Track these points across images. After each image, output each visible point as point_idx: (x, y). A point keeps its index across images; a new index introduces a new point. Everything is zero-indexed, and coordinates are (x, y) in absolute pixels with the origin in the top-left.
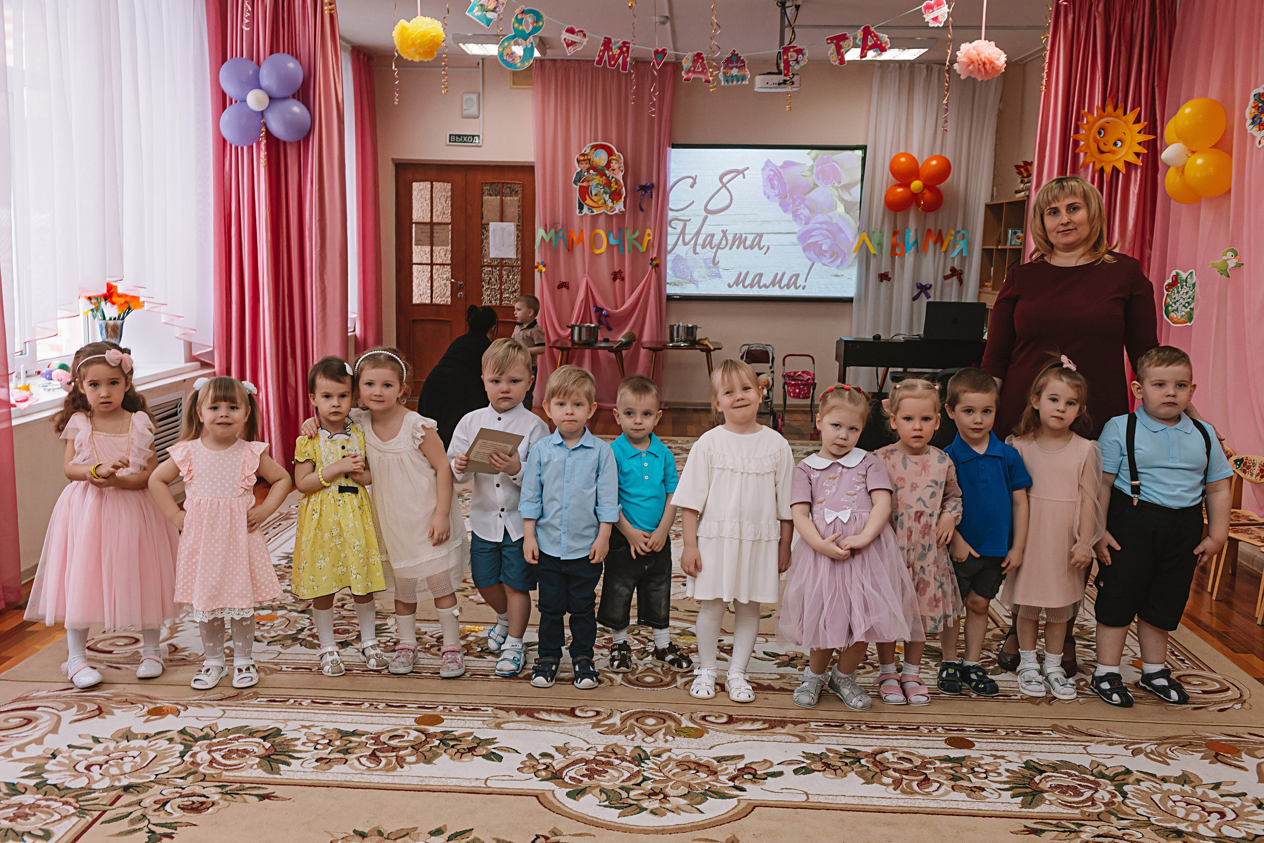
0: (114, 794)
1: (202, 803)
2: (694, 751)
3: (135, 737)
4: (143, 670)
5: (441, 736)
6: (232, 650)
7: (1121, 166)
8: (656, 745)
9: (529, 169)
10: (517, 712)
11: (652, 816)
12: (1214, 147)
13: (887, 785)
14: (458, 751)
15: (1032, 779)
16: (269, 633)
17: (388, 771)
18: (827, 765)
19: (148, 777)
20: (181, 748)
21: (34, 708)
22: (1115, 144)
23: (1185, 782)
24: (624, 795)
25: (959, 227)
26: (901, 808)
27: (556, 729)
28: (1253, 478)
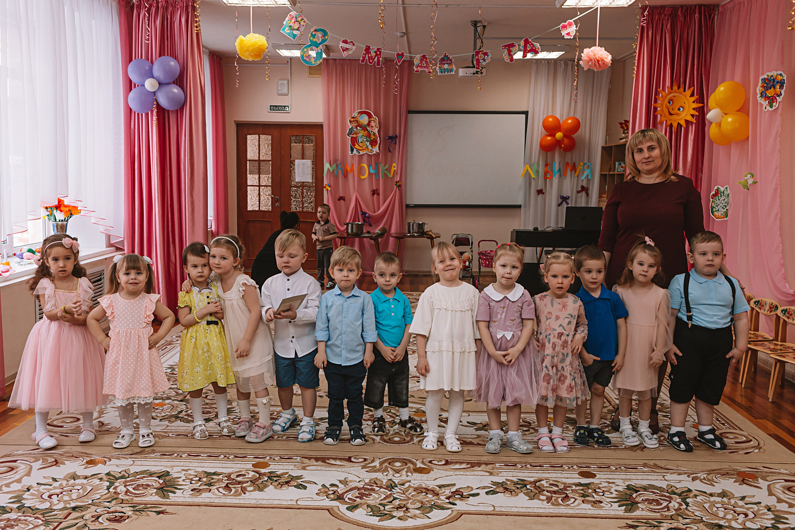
0: (66, 512)
1: (122, 517)
2: (425, 482)
3: (79, 477)
4: (83, 437)
5: (269, 475)
6: (138, 424)
7: (683, 123)
8: (401, 478)
9: (319, 127)
10: (315, 460)
11: (399, 521)
12: (738, 111)
13: (543, 500)
14: (279, 484)
15: (631, 496)
16: (161, 414)
17: (236, 496)
18: (506, 489)
19: (88, 502)
20: (108, 484)
21: (15, 461)
22: (679, 109)
23: (724, 496)
24: (382, 508)
25: (586, 161)
26: (551, 514)
27: (339, 469)
28: (766, 312)
